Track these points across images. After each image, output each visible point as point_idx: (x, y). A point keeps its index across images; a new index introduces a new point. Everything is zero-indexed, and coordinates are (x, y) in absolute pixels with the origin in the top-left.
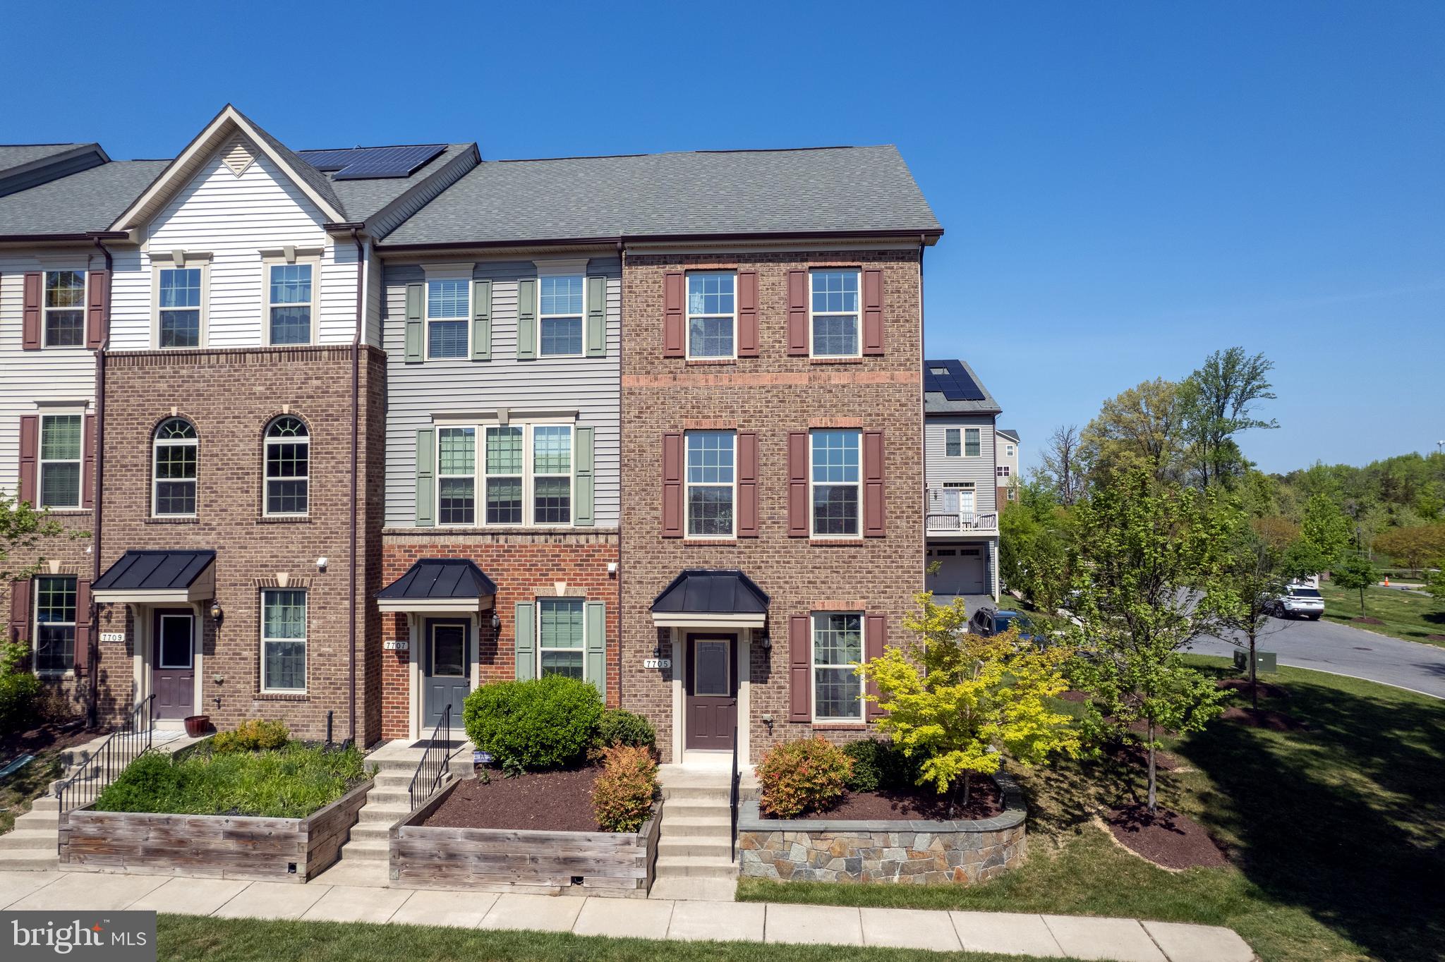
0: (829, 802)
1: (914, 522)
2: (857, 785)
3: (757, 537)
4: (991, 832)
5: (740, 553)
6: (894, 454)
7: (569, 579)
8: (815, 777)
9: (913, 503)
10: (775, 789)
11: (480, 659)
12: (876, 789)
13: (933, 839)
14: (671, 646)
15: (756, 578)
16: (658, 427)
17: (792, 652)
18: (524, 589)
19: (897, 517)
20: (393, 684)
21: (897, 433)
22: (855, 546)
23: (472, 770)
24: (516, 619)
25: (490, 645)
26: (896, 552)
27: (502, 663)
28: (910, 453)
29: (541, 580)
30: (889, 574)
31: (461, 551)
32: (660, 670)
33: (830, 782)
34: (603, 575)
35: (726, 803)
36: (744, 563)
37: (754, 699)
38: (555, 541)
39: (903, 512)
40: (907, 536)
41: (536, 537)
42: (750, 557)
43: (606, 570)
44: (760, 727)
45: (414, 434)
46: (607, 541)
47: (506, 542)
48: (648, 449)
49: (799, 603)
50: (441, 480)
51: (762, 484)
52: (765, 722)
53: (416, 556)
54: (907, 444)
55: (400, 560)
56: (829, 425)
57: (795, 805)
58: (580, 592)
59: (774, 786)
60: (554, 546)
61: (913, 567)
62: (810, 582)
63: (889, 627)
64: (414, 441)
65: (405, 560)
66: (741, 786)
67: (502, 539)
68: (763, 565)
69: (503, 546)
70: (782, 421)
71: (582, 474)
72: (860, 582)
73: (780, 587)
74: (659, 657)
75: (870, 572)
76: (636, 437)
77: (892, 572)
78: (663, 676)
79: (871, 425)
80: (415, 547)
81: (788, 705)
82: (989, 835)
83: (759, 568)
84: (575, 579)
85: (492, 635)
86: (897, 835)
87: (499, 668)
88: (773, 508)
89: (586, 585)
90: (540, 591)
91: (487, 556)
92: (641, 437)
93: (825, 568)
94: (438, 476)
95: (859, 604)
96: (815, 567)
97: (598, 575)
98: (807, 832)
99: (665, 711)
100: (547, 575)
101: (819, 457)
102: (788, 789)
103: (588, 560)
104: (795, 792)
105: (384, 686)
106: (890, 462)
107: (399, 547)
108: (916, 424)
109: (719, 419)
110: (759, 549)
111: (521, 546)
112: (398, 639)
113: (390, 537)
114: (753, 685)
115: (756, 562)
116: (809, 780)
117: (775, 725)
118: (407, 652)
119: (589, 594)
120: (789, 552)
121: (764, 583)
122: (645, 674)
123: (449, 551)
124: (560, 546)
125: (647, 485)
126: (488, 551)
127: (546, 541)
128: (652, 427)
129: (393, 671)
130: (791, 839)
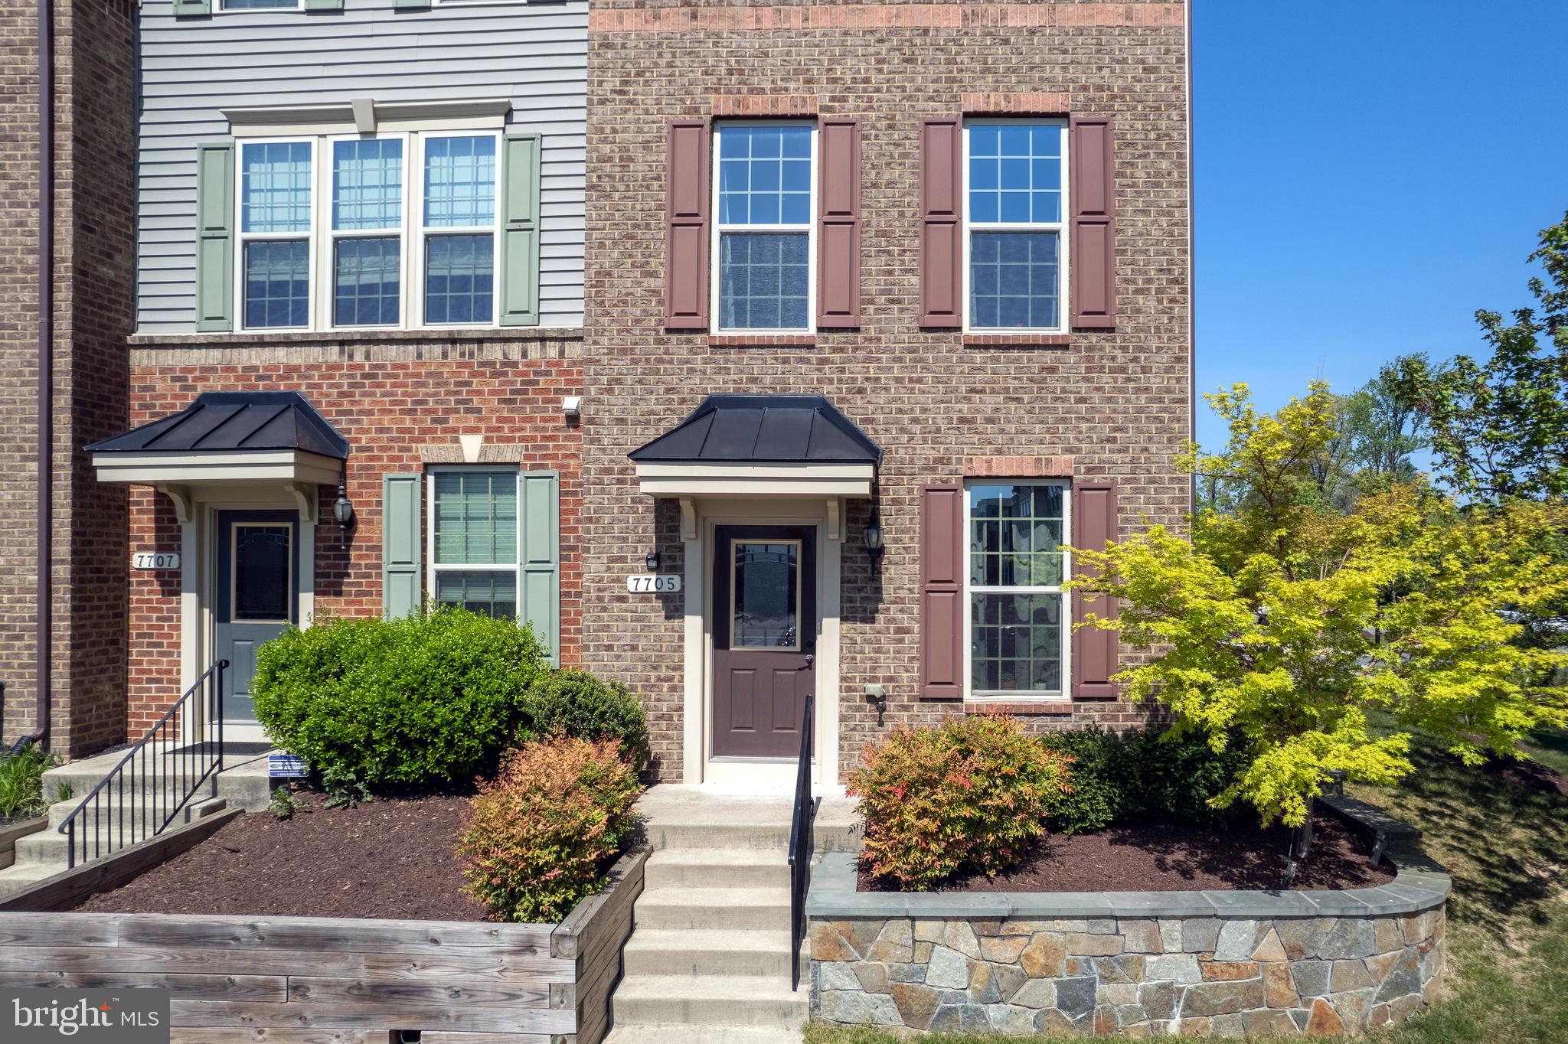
0: (1014, 852)
1: (1172, 301)
2: (1068, 820)
3: (856, 330)
4: (1394, 916)
5: (823, 361)
6: (1132, 165)
7: (489, 429)
8: (986, 793)
9: (1170, 262)
10: (894, 821)
11: (316, 584)
12: (1109, 825)
13: (1261, 932)
14: (682, 549)
15: (853, 411)
16: (660, 111)
17: (926, 559)
18: (401, 449)
19: (1138, 291)
20: (150, 636)
21: (1139, 125)
22: (1055, 347)
23: (266, 792)
24: (384, 508)
25: (336, 557)
26: (1135, 360)
27: (358, 594)
28: (1164, 165)
29: (433, 431)
30: (1121, 405)
31: (281, 378)
32: (659, 595)
33: (1021, 805)
34: (554, 419)
35: (779, 857)
36: (831, 381)
37: (849, 653)
38: (462, 355)
39: (1149, 281)
40: (1157, 329)
41: (425, 348)
42: (842, 371)
43: (558, 410)
44: (860, 709)
45: (193, 155)
46: (562, 353)
47: (367, 357)
48: (639, 154)
49: (940, 461)
50: (246, 243)
51: (868, 224)
52: (871, 699)
53: (194, 388)
54: (1158, 147)
55: (163, 397)
56: (1004, 107)
57: (940, 857)
58: (510, 453)
59: (890, 815)
60: (461, 365)
61: (1169, 391)
62: (962, 420)
63: (1121, 510)
64: (193, 169)
65: (175, 397)
66: (818, 823)
67: (359, 352)
68: (867, 385)
69: (360, 367)
70: (910, 98)
71: (516, 226)
72: (1064, 420)
73: (903, 430)
74: (657, 570)
75: (1082, 400)
76: (614, 131)
77: (1128, 401)
78: (666, 608)
79: (1086, 108)
80: (192, 370)
81: (916, 665)
82: (1390, 924)
83: (861, 391)
84: (499, 429)
85: (337, 539)
86: (1178, 924)
87: (352, 603)
88: (890, 273)
89: (523, 439)
90: (432, 452)
91: (331, 386)
92: (624, 131)
93: (993, 391)
94: (240, 236)
95: (1062, 464)
96: (973, 391)
97: (545, 420)
98: (970, 920)
99: (669, 679)
100: (446, 421)
101: (982, 174)
102: (926, 821)
103: (526, 392)
104: (940, 829)
105: (133, 639)
106: (1124, 181)
107: (163, 371)
108: (1176, 107)
109: (783, 95)
110: (860, 354)
111: (396, 366)
112: (160, 548)
113: (145, 352)
114: (847, 625)
115: (854, 380)
116: (970, 802)
117: (891, 705)
118: (177, 574)
119: (527, 457)
120: (921, 360)
121: (871, 421)
122: (630, 605)
123: (260, 378)
124: (470, 365)
125: (636, 226)
126: (331, 377)
127: (445, 355)
128: (647, 112)
129: (150, 610)
130: (930, 937)
